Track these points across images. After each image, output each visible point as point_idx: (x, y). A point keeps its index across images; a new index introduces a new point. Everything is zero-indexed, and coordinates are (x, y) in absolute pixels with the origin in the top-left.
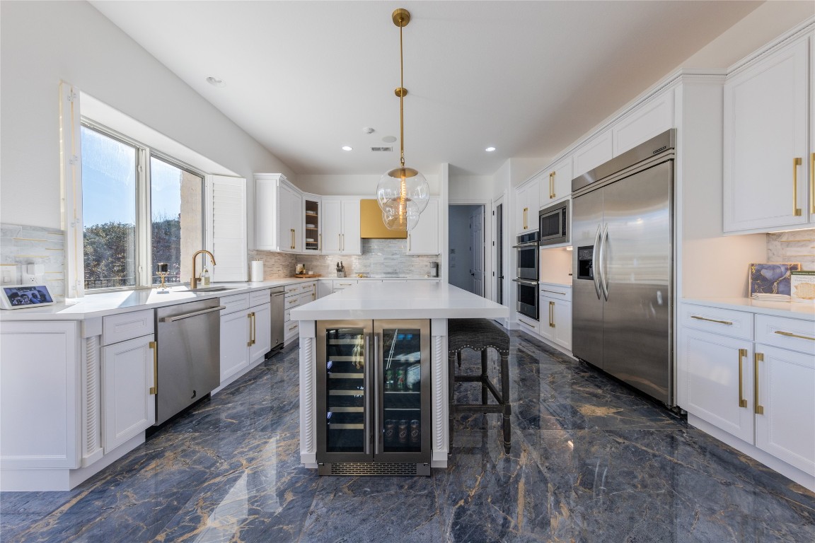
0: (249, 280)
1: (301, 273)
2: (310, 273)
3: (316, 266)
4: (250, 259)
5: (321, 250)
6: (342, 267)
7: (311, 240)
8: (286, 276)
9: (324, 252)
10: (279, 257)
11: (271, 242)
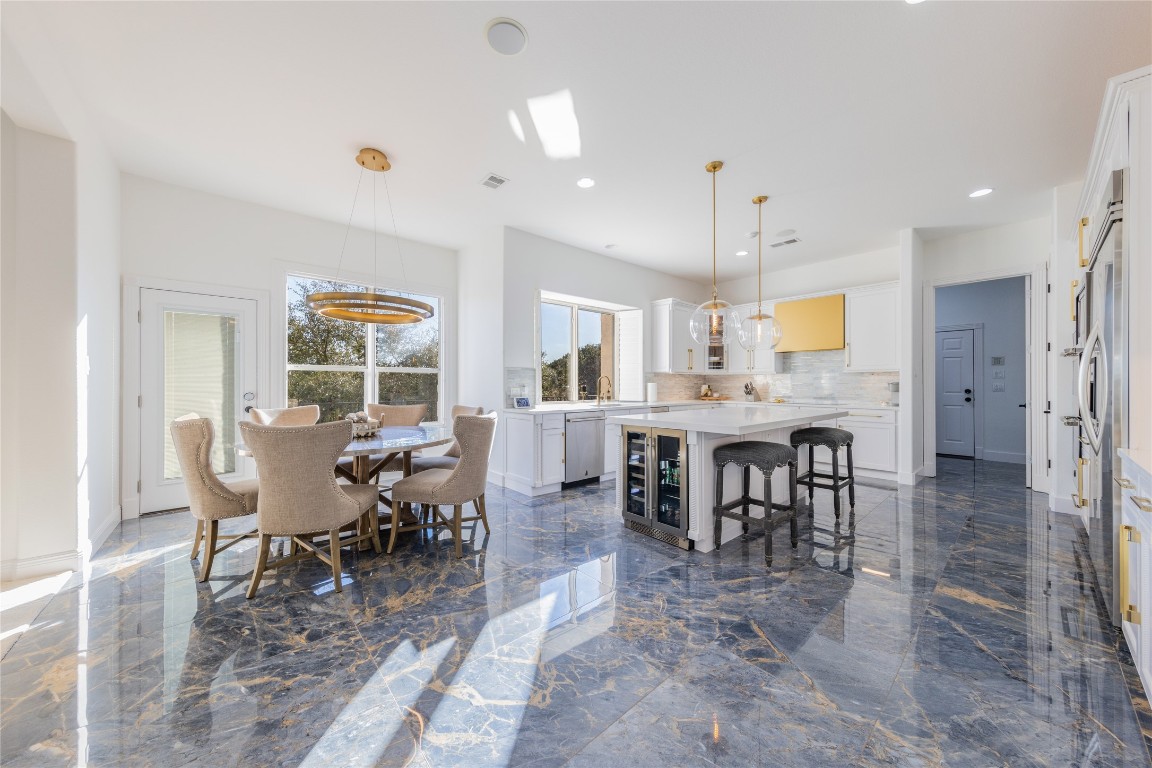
0: (646, 401)
1: (706, 395)
2: (716, 395)
3: (726, 388)
4: (646, 380)
5: (727, 369)
6: (753, 389)
7: (716, 359)
8: (690, 398)
9: (731, 371)
10: (681, 378)
11: (665, 365)
